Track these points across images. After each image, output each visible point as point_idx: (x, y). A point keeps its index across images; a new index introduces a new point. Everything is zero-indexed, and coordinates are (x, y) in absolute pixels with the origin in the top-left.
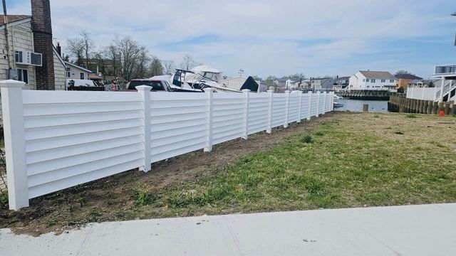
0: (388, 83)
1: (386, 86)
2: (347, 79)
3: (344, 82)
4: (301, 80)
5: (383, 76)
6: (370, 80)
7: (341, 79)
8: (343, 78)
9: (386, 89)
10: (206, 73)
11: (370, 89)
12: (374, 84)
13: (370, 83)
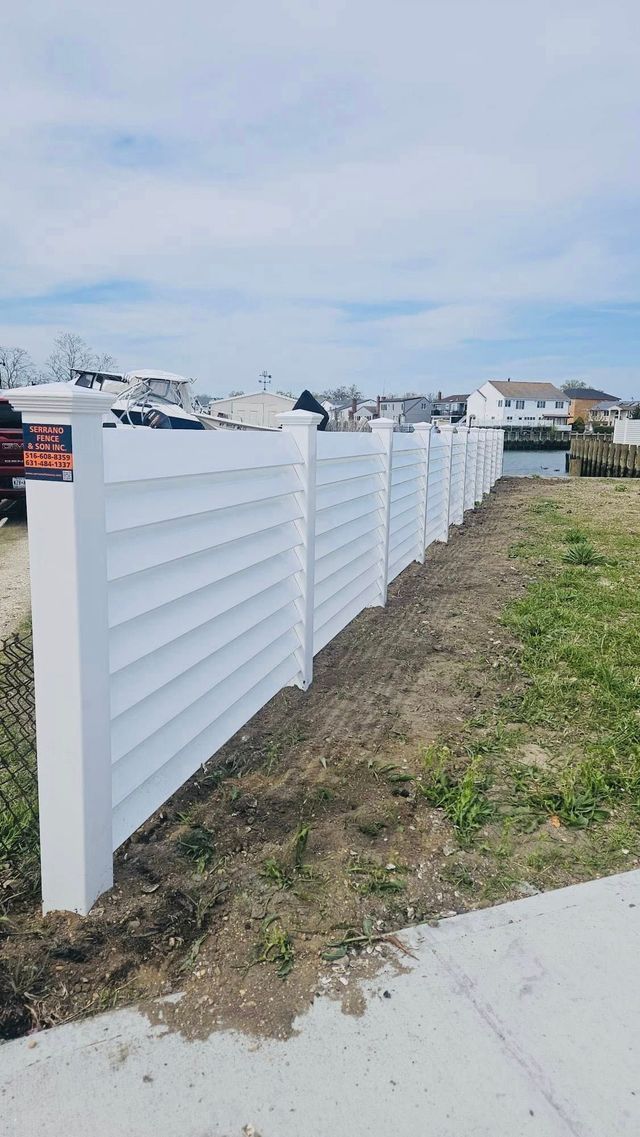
0: (551, 409)
1: (547, 418)
2: (462, 401)
3: (455, 407)
4: (355, 402)
5: (540, 393)
6: (514, 404)
7: (447, 400)
8: (453, 399)
9: (548, 423)
10: (150, 381)
11: (515, 423)
12: (521, 413)
13: (512, 411)
